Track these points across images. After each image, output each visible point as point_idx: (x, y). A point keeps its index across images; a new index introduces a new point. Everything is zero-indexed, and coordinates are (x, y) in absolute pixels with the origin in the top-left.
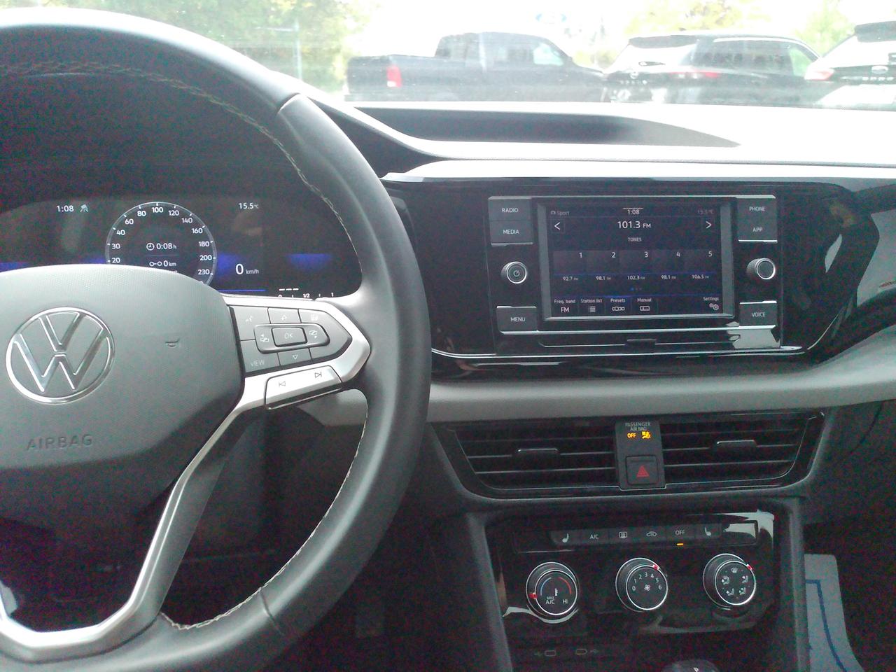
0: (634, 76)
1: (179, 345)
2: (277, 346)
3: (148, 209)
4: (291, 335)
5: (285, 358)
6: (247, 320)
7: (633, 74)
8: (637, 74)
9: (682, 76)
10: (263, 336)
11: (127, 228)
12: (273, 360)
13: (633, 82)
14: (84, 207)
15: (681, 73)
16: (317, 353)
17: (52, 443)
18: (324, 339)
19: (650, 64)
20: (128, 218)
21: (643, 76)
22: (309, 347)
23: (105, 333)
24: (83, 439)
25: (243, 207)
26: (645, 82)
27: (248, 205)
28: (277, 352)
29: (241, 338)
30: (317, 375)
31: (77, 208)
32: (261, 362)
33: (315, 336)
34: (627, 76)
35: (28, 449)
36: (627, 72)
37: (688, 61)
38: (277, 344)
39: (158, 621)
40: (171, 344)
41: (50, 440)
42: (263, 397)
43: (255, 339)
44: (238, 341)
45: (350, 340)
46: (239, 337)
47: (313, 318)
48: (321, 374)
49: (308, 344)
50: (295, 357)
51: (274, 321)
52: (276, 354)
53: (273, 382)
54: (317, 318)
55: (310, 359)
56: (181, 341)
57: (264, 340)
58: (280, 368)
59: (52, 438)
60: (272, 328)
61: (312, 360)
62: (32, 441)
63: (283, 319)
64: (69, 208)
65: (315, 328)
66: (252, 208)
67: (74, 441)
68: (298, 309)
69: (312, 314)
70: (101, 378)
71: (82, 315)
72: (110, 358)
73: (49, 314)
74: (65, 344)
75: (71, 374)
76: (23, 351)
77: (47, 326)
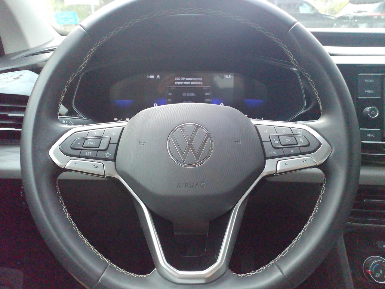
0: (351, 18)
1: (240, 143)
2: (282, 145)
4: (288, 141)
5: (286, 151)
6: (265, 132)
7: (350, 17)
8: (352, 17)
9: (376, 17)
10: (275, 140)
12: (280, 152)
13: (350, 21)
14: (158, 76)
15: (375, 16)
16: (303, 150)
17: (187, 185)
18: (307, 144)
19: (359, 12)
21: (355, 18)
22: (299, 147)
23: (209, 136)
24: (201, 185)
25: (226, 77)
26: (356, 21)
27: (228, 76)
28: (282, 148)
29: (263, 140)
30: (304, 161)
31: (155, 77)
32: (274, 153)
33: (301, 141)
34: (347, 18)
35: (178, 187)
36: (347, 16)
37: (379, 9)
39: (227, 272)
40: (237, 142)
42: (275, 169)
43: (271, 141)
44: (261, 142)
45: (320, 144)
46: (262, 140)
47: (299, 132)
48: (306, 160)
49: (298, 145)
50: (292, 151)
51: (279, 133)
52: (282, 149)
53: (281, 163)
54: (301, 132)
55: (300, 152)
56: (240, 141)
57: (275, 142)
58: (284, 156)
59: (187, 183)
60: (279, 136)
61: (301, 153)
62: (179, 183)
63: (284, 132)
64: (152, 77)
65: (301, 137)
66: (230, 78)
67: (197, 185)
68: (290, 127)
69: (298, 130)
70: (208, 156)
71: (198, 127)
72: (212, 147)
73: (183, 125)
74: (192, 140)
75: (195, 154)
76: (174, 142)
77: (184, 131)
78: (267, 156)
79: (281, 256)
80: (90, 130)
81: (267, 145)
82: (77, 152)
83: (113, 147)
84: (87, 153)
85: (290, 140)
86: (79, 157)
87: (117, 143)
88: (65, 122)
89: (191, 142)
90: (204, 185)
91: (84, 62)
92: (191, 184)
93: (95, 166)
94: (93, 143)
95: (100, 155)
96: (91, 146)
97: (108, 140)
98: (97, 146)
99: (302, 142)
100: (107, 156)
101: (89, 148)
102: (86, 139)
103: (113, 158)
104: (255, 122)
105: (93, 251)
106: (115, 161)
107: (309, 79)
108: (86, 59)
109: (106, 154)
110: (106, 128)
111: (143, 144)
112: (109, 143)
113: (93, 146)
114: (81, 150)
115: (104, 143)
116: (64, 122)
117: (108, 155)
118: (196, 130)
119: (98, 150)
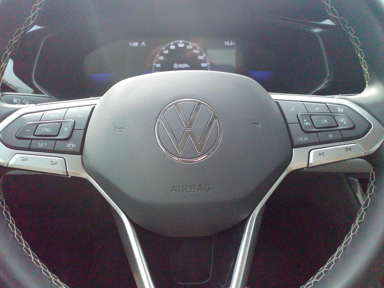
1: (260, 126)
2: (316, 128)
3: (176, 45)
4: (325, 122)
5: (322, 136)
6: (290, 110)
10: (305, 120)
11: (165, 55)
14: (143, 43)
16: (346, 134)
17: (186, 189)
18: (351, 126)
20: (166, 49)
22: (340, 130)
23: (215, 117)
24: (205, 188)
25: (227, 44)
27: (230, 43)
29: (289, 122)
30: (347, 149)
31: (140, 44)
32: (305, 139)
33: (343, 122)
35: (172, 192)
38: (316, 126)
40: (255, 125)
41: (185, 187)
43: (300, 123)
44: (287, 124)
45: (370, 126)
46: (287, 121)
47: (339, 110)
48: (350, 149)
49: (339, 128)
50: (331, 136)
51: (311, 111)
52: (315, 133)
53: (315, 152)
54: (342, 110)
55: (341, 137)
56: (260, 123)
57: (307, 124)
58: (320, 143)
59: (186, 186)
60: (311, 115)
61: (343, 139)
62: (174, 186)
63: (317, 109)
64: (136, 44)
65: (342, 117)
66: (231, 45)
67: (200, 188)
68: (325, 103)
69: (337, 107)
70: (215, 147)
71: (199, 104)
72: (220, 133)
73: (178, 102)
74: (191, 123)
75: (196, 143)
76: (165, 126)
77: (179, 110)
78: (295, 144)
79: (314, 280)
80: (45, 111)
81: (295, 129)
82: (26, 143)
83: (78, 135)
84: (41, 145)
85: (327, 121)
86: (29, 149)
87: (84, 128)
88: (18, 101)
89: (189, 126)
90: (209, 188)
91: (33, 12)
92: (191, 187)
93: (52, 163)
94: (50, 130)
95: (60, 145)
96: (47, 134)
97: (71, 125)
98: (56, 134)
99: (345, 123)
100: (70, 147)
101: (45, 137)
102: (38, 124)
103: (78, 150)
104: (275, 96)
105: (54, 282)
106: (82, 155)
107: (352, 35)
108: (35, 8)
109: (69, 145)
110: (68, 108)
111: (120, 130)
112: (73, 129)
113: (49, 134)
114: (32, 139)
115: (66, 129)
116: (15, 100)
117: (71, 145)
118: (197, 109)
119: (56, 140)
